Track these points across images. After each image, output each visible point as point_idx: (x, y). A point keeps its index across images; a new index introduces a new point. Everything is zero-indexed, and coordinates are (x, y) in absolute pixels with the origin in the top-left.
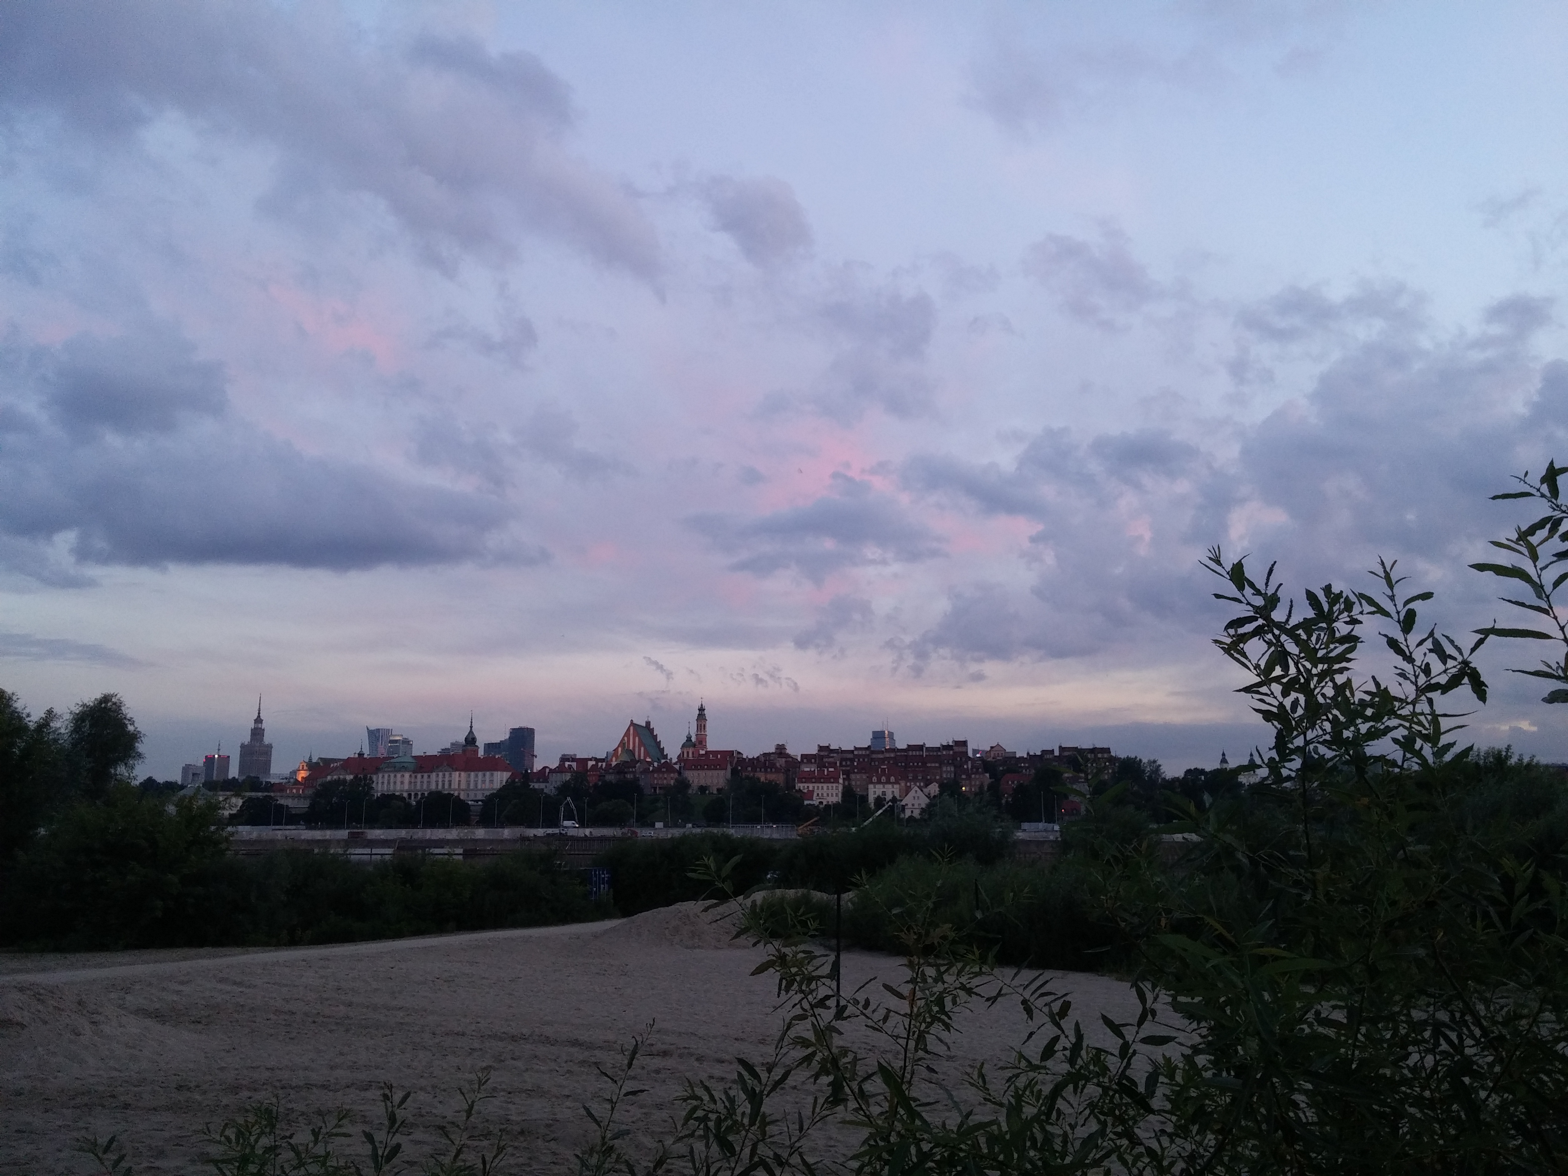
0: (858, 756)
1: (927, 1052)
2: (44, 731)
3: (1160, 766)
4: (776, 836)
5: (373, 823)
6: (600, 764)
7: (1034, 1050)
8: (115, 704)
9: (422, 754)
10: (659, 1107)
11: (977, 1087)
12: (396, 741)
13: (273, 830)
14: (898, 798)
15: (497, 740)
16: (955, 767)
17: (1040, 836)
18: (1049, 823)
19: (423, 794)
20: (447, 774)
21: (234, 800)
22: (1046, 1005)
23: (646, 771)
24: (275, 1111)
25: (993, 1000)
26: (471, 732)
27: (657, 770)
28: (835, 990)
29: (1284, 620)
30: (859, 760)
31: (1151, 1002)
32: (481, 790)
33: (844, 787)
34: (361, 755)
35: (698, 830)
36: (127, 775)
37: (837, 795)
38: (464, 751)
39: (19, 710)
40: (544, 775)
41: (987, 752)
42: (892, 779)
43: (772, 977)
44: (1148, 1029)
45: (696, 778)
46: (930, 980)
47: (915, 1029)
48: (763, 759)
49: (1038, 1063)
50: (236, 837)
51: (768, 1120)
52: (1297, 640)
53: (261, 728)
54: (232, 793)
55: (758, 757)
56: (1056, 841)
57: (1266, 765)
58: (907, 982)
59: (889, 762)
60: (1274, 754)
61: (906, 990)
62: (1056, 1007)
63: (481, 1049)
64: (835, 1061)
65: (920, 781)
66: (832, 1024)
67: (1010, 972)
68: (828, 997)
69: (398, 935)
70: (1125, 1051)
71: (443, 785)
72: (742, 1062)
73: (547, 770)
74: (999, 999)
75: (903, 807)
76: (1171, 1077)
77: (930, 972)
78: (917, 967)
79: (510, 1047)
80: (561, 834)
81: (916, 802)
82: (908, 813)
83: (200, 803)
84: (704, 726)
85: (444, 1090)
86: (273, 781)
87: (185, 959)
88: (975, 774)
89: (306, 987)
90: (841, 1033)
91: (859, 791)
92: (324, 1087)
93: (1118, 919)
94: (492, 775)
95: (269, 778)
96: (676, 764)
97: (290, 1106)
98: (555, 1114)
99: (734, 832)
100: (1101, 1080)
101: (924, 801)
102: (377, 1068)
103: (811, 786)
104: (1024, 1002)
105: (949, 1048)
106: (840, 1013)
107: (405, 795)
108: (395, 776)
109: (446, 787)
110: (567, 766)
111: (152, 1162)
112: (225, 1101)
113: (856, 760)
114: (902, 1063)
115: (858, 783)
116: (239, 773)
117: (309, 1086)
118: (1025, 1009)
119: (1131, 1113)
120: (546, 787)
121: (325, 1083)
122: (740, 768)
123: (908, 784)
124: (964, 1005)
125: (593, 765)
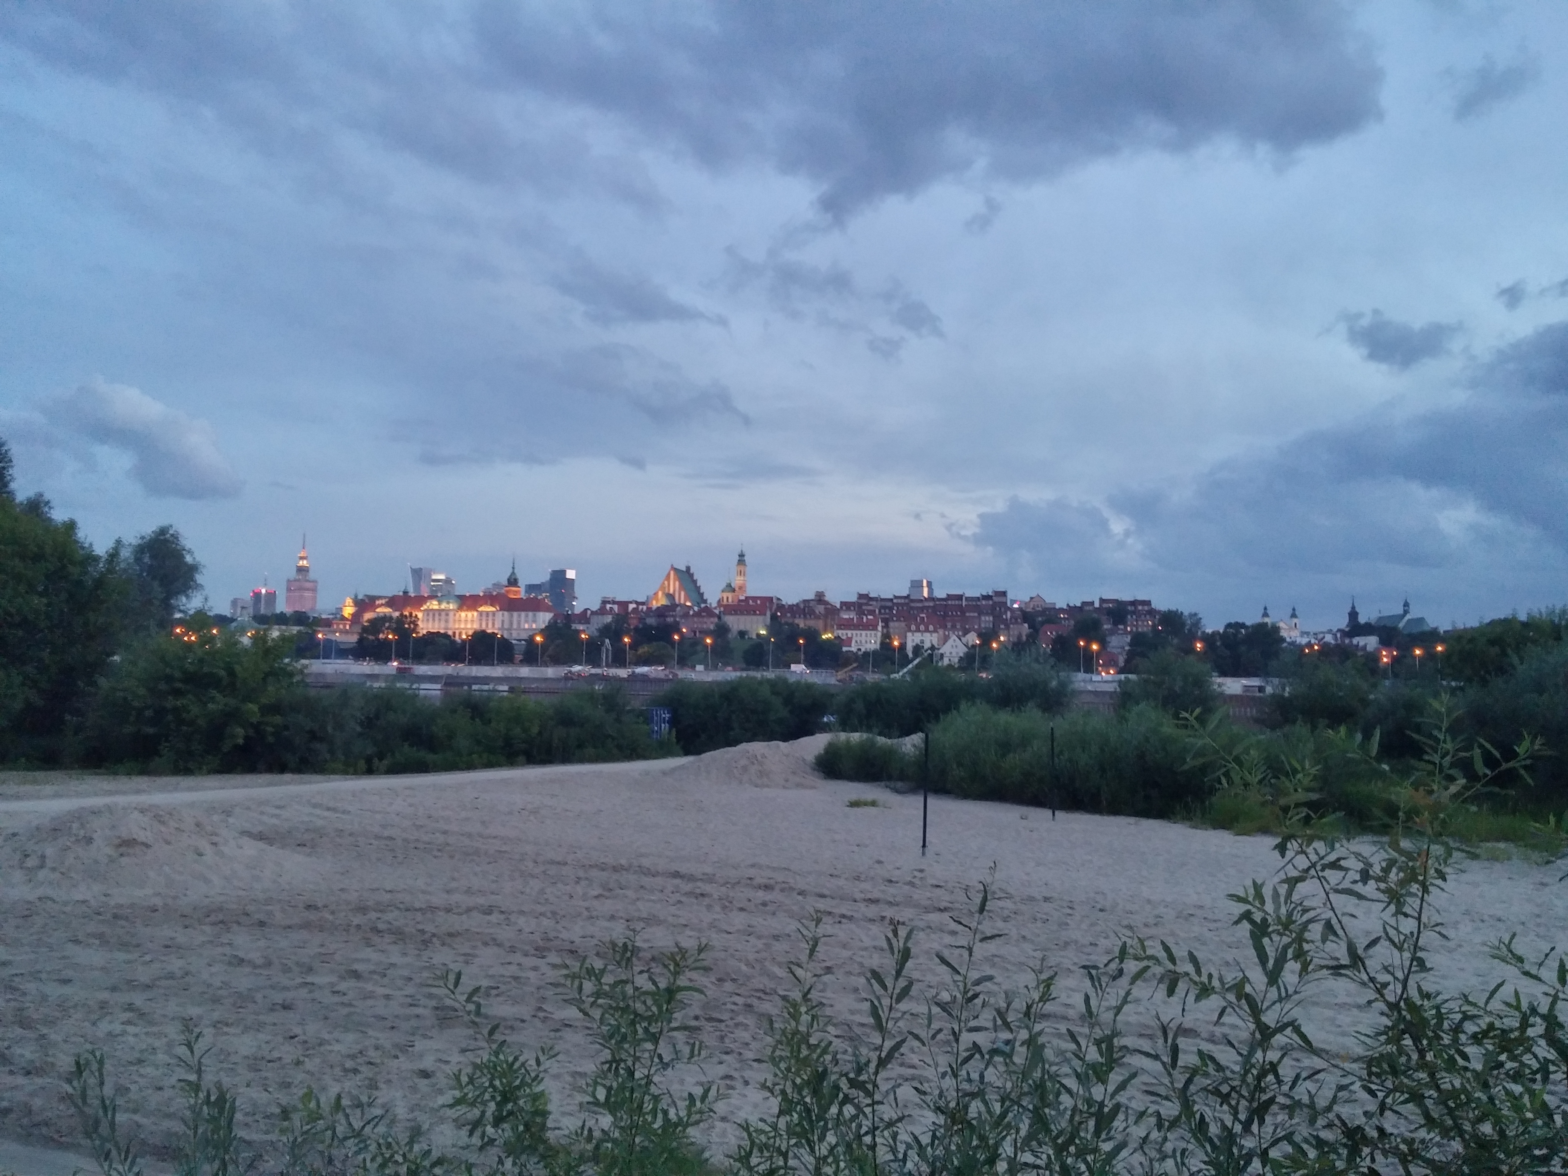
0: (898, 604)
2: (114, 560)
3: (1200, 619)
5: (420, 659)
6: (640, 607)
8: (172, 535)
9: (466, 594)
12: (439, 580)
13: (324, 663)
14: (936, 646)
15: (538, 581)
16: (994, 616)
18: (1088, 672)
19: (467, 633)
23: (686, 615)
26: (513, 573)
27: (698, 614)
30: (898, 608)
32: (525, 630)
33: (883, 635)
34: (405, 591)
35: (738, 674)
37: (875, 642)
38: (506, 590)
40: (584, 617)
41: (1026, 603)
42: (931, 628)
45: (736, 623)
48: (802, 606)
55: (797, 604)
59: (927, 611)
63: (587, 878)
65: (958, 630)
71: (487, 624)
73: (589, 612)
75: (942, 655)
79: (614, 877)
80: (604, 673)
81: (954, 651)
82: (946, 662)
84: (744, 572)
85: (565, 917)
86: (319, 616)
88: (1014, 624)
89: (398, 815)
91: (897, 640)
94: (535, 616)
95: (316, 613)
96: (715, 608)
98: (678, 942)
99: (774, 675)
101: (962, 650)
102: (492, 893)
103: (849, 633)
107: (450, 633)
108: (440, 614)
109: (491, 625)
110: (608, 608)
111: (303, 978)
113: (895, 608)
115: (897, 631)
116: (286, 607)
117: (432, 909)
120: (588, 628)
121: (447, 907)
122: (779, 613)
123: (947, 633)
125: (634, 609)
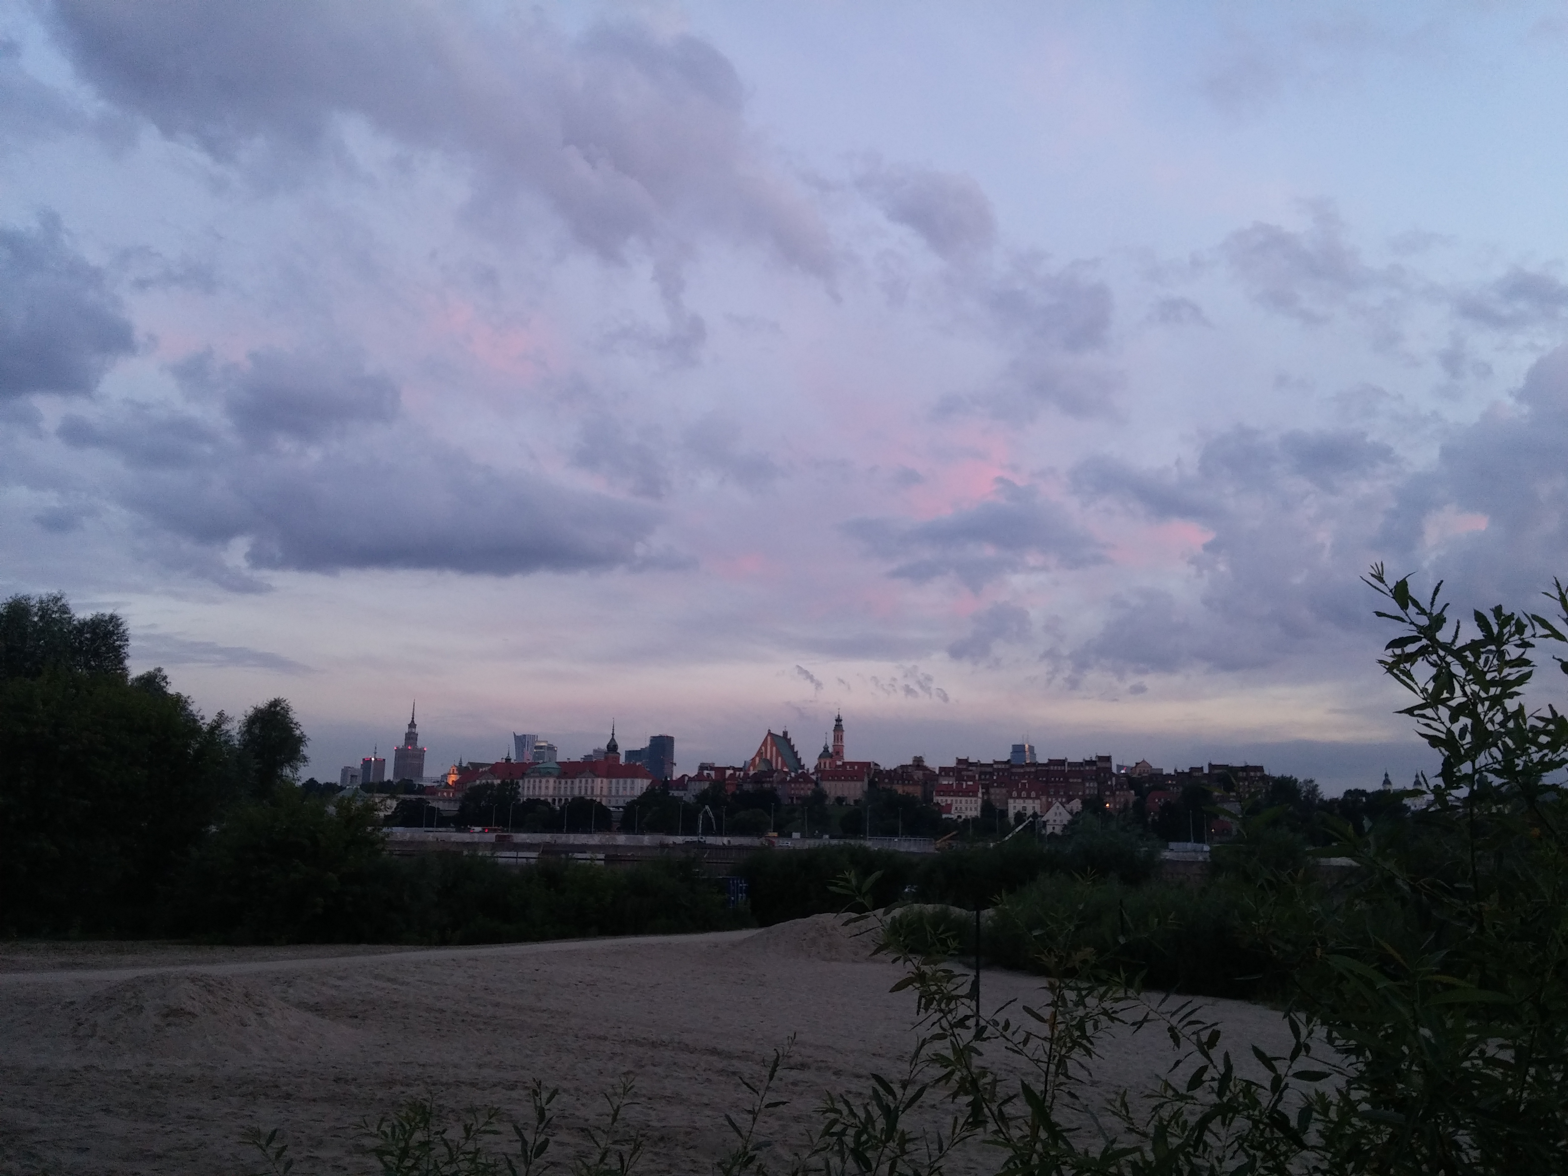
0: (998, 770)
1: (1069, 1078)
2: (216, 733)
3: (1317, 786)
4: (914, 849)
5: (519, 827)
6: (738, 773)
7: (1180, 1079)
8: (283, 708)
9: (566, 760)
10: (797, 1119)
11: (1120, 1116)
12: (541, 747)
13: (425, 831)
14: (1039, 813)
15: (637, 747)
16: (1098, 783)
17: (1189, 857)
18: (1199, 842)
19: (566, 800)
20: (590, 780)
21: (389, 802)
22: (1193, 1034)
23: (783, 781)
24: (428, 1108)
25: (1139, 1025)
26: (613, 739)
27: (795, 780)
28: (975, 1009)
29: (1450, 642)
30: (998, 774)
31: (1305, 1037)
32: (622, 796)
33: (983, 801)
34: (508, 760)
35: (834, 842)
36: (292, 776)
37: (976, 809)
38: (606, 758)
39: (195, 712)
40: (682, 783)
41: (1132, 769)
42: (1033, 794)
43: (912, 995)
44: (1303, 1063)
45: (832, 789)
46: (1070, 1004)
47: (1056, 1054)
48: (900, 771)
49: (1185, 1092)
50: (392, 838)
51: (907, 1137)
52: (1464, 663)
53: (414, 733)
54: (388, 795)
55: (895, 769)
56: (1204, 862)
57: (1431, 791)
58: (1048, 1005)
59: (1029, 777)
60: (1440, 781)
61: (1047, 1013)
62: (1205, 1036)
63: (622, 1054)
64: (974, 1082)
65: (1062, 797)
66: (970, 1045)
67: (1156, 997)
68: (967, 1018)
69: (543, 937)
70: (1277, 1085)
71: (586, 790)
72: (877, 1078)
73: (687, 778)
74: (1145, 1024)
75: (1045, 823)
76: (1325, 1111)
77: (1071, 996)
78: (1058, 990)
79: (650, 1053)
80: (699, 842)
81: (1058, 818)
82: (1049, 830)
83: (359, 804)
84: (841, 736)
85: (587, 1093)
86: (425, 784)
87: (343, 955)
88: (1119, 790)
89: (456, 986)
90: (980, 1054)
91: (998, 806)
92: (473, 1085)
93: (1271, 947)
94: (633, 783)
95: (422, 780)
96: (813, 774)
97: (441, 1102)
98: (694, 1122)
99: (872, 844)
100: (1251, 1113)
101: (1066, 818)
102: (523, 1068)
103: (949, 799)
104: (1171, 1029)
105: (1090, 1075)
106: (979, 1035)
107: (550, 800)
108: (540, 782)
109: (589, 792)
110: (705, 774)
111: (311, 1152)
112: (380, 1095)
113: (996, 774)
114: (1042, 1087)
115: (998, 797)
116: (394, 774)
117: (458, 1084)
118: (1171, 1036)
119: (1283, 1148)
120: (685, 794)
121: (473, 1081)
122: (877, 780)
123: (1050, 800)
124: (1105, 1030)
125: (731, 774)
